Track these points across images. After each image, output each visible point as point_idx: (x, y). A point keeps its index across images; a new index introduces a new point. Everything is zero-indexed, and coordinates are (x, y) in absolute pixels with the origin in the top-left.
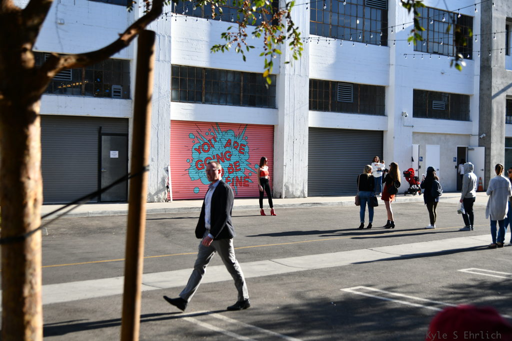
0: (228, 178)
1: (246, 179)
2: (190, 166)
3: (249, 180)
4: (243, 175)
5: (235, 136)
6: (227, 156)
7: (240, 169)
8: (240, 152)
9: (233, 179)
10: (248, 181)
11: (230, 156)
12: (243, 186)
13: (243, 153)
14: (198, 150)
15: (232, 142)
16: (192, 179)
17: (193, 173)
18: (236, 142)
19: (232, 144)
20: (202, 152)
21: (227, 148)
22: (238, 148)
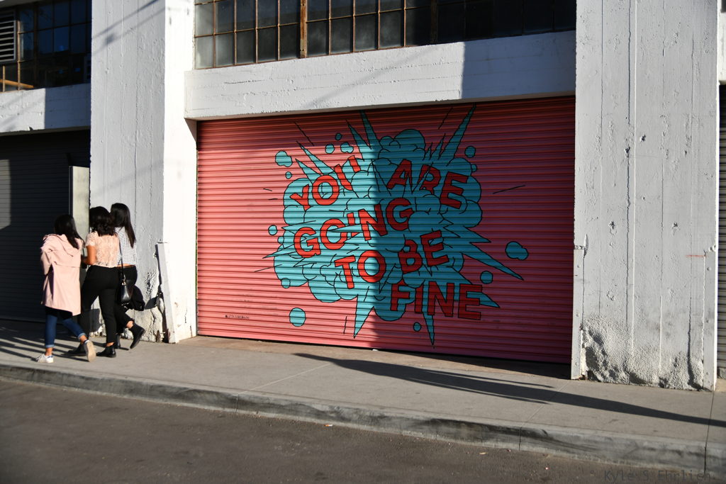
0: (399, 285)
1: (471, 295)
2: (277, 246)
3: (484, 299)
4: (458, 280)
5: (428, 149)
6: (396, 215)
7: (445, 259)
8: (444, 200)
9: (419, 291)
10: (478, 302)
11: (407, 214)
12: (455, 318)
13: (457, 205)
14: (301, 199)
15: (416, 170)
16: (284, 283)
17: (286, 266)
18: (427, 169)
19: (415, 175)
20: (312, 202)
21: (398, 188)
22: (438, 188)
